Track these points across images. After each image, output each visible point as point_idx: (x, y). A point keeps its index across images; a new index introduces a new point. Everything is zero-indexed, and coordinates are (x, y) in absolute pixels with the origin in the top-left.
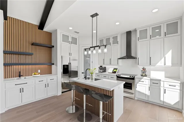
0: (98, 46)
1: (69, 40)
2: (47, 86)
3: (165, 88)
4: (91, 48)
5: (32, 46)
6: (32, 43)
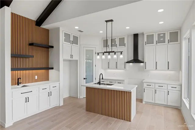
0: (114, 52)
1: (71, 40)
2: (50, 94)
3: (168, 90)
4: (104, 53)
5: (29, 47)
6: (29, 43)
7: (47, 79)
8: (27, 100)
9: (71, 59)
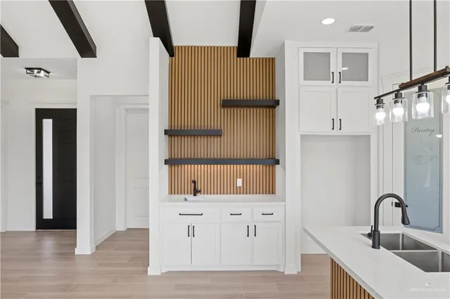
0: (443, 73)
1: (332, 69)
2: (251, 231)
5: (222, 110)
6: (222, 99)
7: (270, 188)
8: (191, 231)
9: (336, 134)
